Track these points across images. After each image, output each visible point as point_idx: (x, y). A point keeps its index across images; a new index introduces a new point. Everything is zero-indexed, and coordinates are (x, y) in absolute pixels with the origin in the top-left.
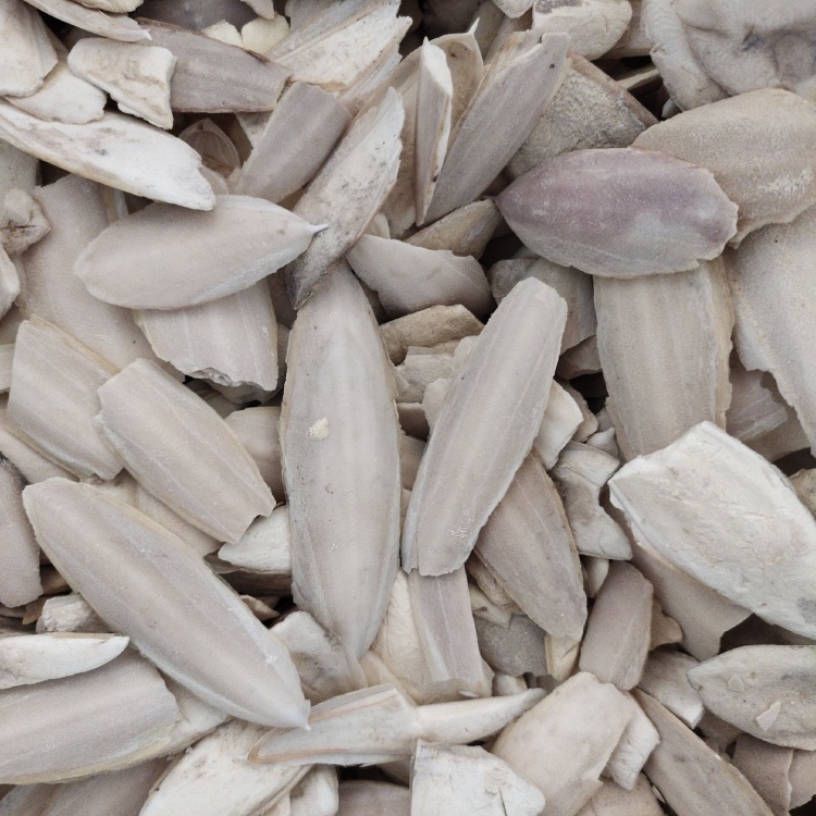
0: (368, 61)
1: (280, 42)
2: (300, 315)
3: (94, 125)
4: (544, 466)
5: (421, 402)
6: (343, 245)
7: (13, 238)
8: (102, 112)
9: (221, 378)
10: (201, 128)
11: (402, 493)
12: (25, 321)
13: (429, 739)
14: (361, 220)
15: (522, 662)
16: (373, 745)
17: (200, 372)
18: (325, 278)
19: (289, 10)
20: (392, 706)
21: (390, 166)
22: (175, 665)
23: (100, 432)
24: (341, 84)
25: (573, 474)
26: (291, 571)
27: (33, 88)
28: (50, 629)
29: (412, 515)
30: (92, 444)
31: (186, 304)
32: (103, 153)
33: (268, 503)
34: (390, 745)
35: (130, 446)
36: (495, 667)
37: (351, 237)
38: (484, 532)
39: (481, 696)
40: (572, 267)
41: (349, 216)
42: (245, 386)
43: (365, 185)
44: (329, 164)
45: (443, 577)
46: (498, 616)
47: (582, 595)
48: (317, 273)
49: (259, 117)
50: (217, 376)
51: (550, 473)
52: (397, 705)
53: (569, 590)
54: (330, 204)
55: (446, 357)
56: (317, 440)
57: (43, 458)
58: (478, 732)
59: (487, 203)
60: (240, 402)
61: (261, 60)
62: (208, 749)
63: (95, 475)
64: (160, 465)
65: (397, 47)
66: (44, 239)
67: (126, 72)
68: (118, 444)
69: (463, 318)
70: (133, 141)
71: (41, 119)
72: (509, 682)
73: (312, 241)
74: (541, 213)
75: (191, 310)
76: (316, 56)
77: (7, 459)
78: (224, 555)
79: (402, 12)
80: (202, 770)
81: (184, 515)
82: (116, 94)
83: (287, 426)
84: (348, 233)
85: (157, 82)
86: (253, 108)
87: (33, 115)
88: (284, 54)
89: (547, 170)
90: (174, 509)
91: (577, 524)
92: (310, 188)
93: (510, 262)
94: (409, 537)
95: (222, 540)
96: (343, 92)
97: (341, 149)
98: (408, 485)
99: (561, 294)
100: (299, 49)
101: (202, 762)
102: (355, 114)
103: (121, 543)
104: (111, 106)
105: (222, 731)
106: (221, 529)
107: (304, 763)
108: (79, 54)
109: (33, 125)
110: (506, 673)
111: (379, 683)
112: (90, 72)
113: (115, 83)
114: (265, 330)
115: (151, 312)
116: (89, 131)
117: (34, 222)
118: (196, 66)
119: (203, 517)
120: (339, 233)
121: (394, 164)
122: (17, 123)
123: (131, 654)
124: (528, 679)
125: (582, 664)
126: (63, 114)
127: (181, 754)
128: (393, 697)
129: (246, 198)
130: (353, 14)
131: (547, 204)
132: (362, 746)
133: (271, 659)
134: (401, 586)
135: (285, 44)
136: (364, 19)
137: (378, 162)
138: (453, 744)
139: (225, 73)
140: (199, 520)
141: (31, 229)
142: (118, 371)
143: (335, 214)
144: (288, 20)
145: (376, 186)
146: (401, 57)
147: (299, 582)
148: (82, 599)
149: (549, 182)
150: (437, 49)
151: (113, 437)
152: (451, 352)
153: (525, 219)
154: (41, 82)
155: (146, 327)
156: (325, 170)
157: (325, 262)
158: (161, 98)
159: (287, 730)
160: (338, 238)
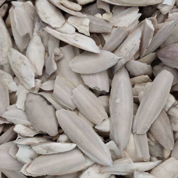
0: (131, 23)
1: (111, 18)
2: (114, 76)
3: (74, 35)
4: (165, 111)
5: (137, 96)
6: (126, 62)
7: (56, 58)
8: (75, 32)
9: (98, 89)
10: (93, 36)
11: (133, 116)
12: (57, 76)
13: (137, 170)
14: (130, 56)
15: (157, 154)
16: (125, 171)
17: (94, 88)
18: (121, 68)
19: (113, 11)
20: (129, 163)
21: (137, 45)
22: (86, 151)
23: (72, 100)
24: (125, 27)
25: (171, 113)
26: (110, 131)
27: (61, 27)
28: (60, 141)
29: (135, 121)
30: (70, 102)
31: (92, 73)
32: (77, 41)
33: (106, 116)
34: (128, 171)
35: (78, 103)
36: (151, 155)
37: (128, 60)
38: (152, 125)
39: (147, 161)
40: (175, 68)
41: (127, 55)
42: (103, 91)
43: (131, 49)
44: (122, 44)
45: (142, 135)
46: (153, 144)
47: (173, 140)
48: (120, 67)
49: (106, 34)
50: (97, 89)
51: (167, 113)
52: (131, 162)
53: (171, 139)
54: (122, 53)
55: (143, 86)
56: (117, 103)
57: (59, 105)
58: (147, 169)
59: (154, 53)
60: (99, 94)
61: (107, 22)
62: (90, 169)
63: (70, 109)
64: (85, 107)
65: (138, 20)
66: (62, 58)
67: (80, 24)
68: (76, 102)
69: (147, 78)
70: (83, 38)
71: (63, 33)
72: (154, 159)
73: (119, 60)
74: (169, 56)
75: (93, 74)
76: (120, 21)
77: (52, 105)
78: (96, 127)
79: (139, 12)
80: (89, 174)
81: (89, 118)
82: (78, 28)
83: (111, 100)
84: (127, 59)
85: (87, 26)
86: (106, 32)
87: (61, 33)
88: (112, 20)
89: (170, 47)
90: (87, 117)
91: (173, 124)
92: (118, 49)
93: (157, 66)
94: (134, 125)
95: (96, 124)
96: (125, 29)
97: (125, 41)
98: (135, 114)
99: (172, 74)
100: (115, 20)
101: (89, 172)
102: (129, 34)
103: (76, 124)
104: (77, 31)
105: (93, 166)
106: (96, 122)
107: (110, 174)
108: (70, 19)
109: (61, 34)
110: (153, 156)
111: (126, 157)
112: (72, 23)
113: (78, 26)
114: (107, 79)
115: (85, 75)
116: (73, 36)
117: (61, 55)
118: (94, 23)
119: (93, 119)
120: (125, 59)
121: (138, 45)
122: (58, 34)
123: (77, 148)
124: (158, 158)
125: (172, 155)
126: (67, 32)
127: (85, 170)
128: (130, 160)
129: (105, 51)
130: (128, 12)
131: (170, 54)
132: (122, 171)
133: (106, 151)
134: (132, 136)
135: (112, 18)
136: (131, 14)
137: (134, 44)
138: (142, 171)
139: (100, 24)
140: (92, 119)
141: (60, 56)
142: (76, 87)
143: (124, 55)
144: (113, 13)
145: (134, 49)
146: (139, 22)
147: (111, 134)
148: (67, 135)
149: (171, 49)
150: (149, 20)
151: (75, 101)
152: (145, 85)
153: (164, 57)
154: (62, 25)
155: (83, 78)
156: (121, 45)
157: (122, 65)
158: (87, 29)
159: (107, 166)
160: (125, 60)
